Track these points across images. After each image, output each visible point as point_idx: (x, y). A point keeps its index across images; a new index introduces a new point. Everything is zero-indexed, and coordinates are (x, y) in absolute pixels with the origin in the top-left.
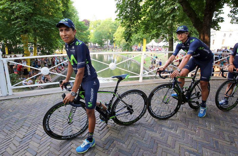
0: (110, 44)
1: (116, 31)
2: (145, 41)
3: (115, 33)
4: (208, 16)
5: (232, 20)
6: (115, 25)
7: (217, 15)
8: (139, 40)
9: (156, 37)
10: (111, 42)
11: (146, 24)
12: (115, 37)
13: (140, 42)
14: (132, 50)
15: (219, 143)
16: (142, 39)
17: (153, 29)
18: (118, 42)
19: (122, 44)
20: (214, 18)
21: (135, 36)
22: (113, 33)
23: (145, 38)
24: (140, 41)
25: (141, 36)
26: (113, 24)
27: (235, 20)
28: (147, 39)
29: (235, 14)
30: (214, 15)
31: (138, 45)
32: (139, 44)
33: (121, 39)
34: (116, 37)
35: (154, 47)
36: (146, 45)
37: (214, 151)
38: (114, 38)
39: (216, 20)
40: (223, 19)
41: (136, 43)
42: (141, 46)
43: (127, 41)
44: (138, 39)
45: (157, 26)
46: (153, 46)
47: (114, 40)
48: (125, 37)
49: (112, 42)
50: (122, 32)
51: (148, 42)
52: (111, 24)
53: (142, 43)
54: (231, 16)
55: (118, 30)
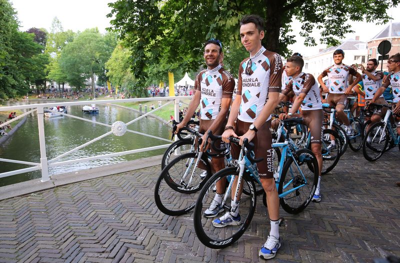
0: (100, 85)
1: (110, 55)
2: (171, 77)
3: (109, 62)
4: (272, 33)
6: (107, 43)
7: (284, 33)
8: (161, 74)
9: (192, 69)
10: (100, 79)
11: (172, 45)
12: (109, 68)
13: (162, 79)
14: (147, 95)
15: (321, 236)
16: (166, 74)
17: (186, 54)
18: (117, 80)
19: (127, 84)
20: (280, 38)
21: (150, 70)
22: (105, 61)
23: (171, 72)
24: (162, 76)
26: (101, 41)
28: (174, 72)
29: (309, 32)
30: (280, 32)
31: (158, 86)
32: (160, 85)
33: (122, 74)
34: (112, 70)
35: (189, 88)
36: (175, 85)
37: (315, 251)
38: (108, 71)
39: (284, 40)
41: (154, 81)
42: (165, 88)
43: (137, 76)
44: (159, 72)
45: (192, 48)
46: (187, 88)
47: (107, 75)
48: (134, 69)
49: (104, 79)
50: (123, 58)
51: (177, 79)
52: (98, 41)
53: (167, 82)
55: (114, 55)
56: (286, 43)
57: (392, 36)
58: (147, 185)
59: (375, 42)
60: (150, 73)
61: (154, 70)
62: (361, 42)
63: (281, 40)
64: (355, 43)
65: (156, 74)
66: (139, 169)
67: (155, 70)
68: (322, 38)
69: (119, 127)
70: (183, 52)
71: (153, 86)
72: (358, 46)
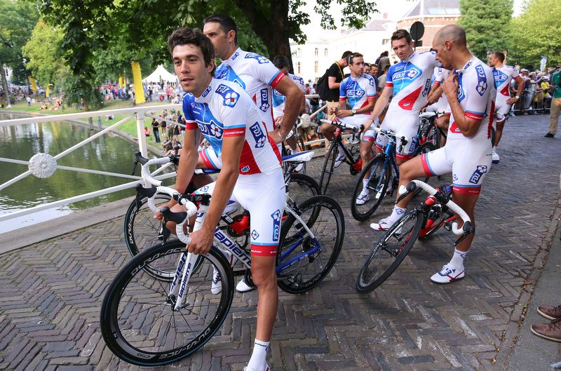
0: (16, 83)
1: (30, 34)
2: (137, 70)
3: (29, 45)
4: (278, 7)
5: (322, 20)
6: (22, 13)
7: (294, 8)
8: (120, 64)
10: (15, 73)
11: (132, 20)
12: (31, 55)
13: (122, 73)
16: (127, 64)
17: (156, 36)
18: (47, 76)
19: (63, 80)
20: (290, 14)
21: (99, 59)
22: (22, 43)
23: (136, 61)
24: (122, 68)
25: (123, 56)
26: (10, 9)
27: (327, 20)
28: (141, 62)
29: (327, 8)
30: (290, 6)
31: (117, 82)
32: (120, 79)
33: (54, 64)
34: (36, 58)
35: (165, 85)
36: (144, 81)
38: (28, 60)
39: (295, 18)
40: (308, 18)
41: (109, 75)
42: (128, 85)
43: (76, 71)
44: (116, 62)
45: (164, 27)
46: (163, 84)
47: (28, 66)
48: (70, 60)
49: (22, 74)
50: (54, 39)
51: (146, 72)
52: (5, 10)
53: (130, 76)
54: (321, 12)
55: (36, 33)
56: (298, 22)
57: (424, 14)
58: (99, 254)
59: (405, 21)
60: (102, 64)
61: (107, 58)
62: (390, 21)
63: (291, 18)
64: (384, 22)
65: (111, 65)
66: (84, 228)
67: (109, 59)
68: (343, 17)
69: (42, 163)
70: (150, 33)
71: (110, 83)
72: (386, 26)
